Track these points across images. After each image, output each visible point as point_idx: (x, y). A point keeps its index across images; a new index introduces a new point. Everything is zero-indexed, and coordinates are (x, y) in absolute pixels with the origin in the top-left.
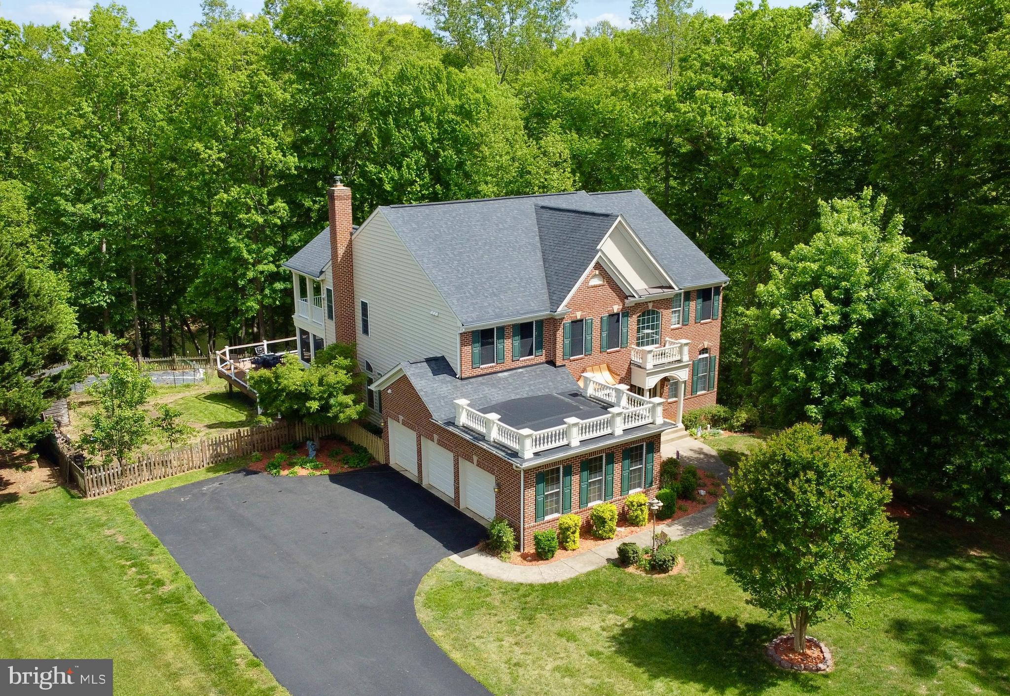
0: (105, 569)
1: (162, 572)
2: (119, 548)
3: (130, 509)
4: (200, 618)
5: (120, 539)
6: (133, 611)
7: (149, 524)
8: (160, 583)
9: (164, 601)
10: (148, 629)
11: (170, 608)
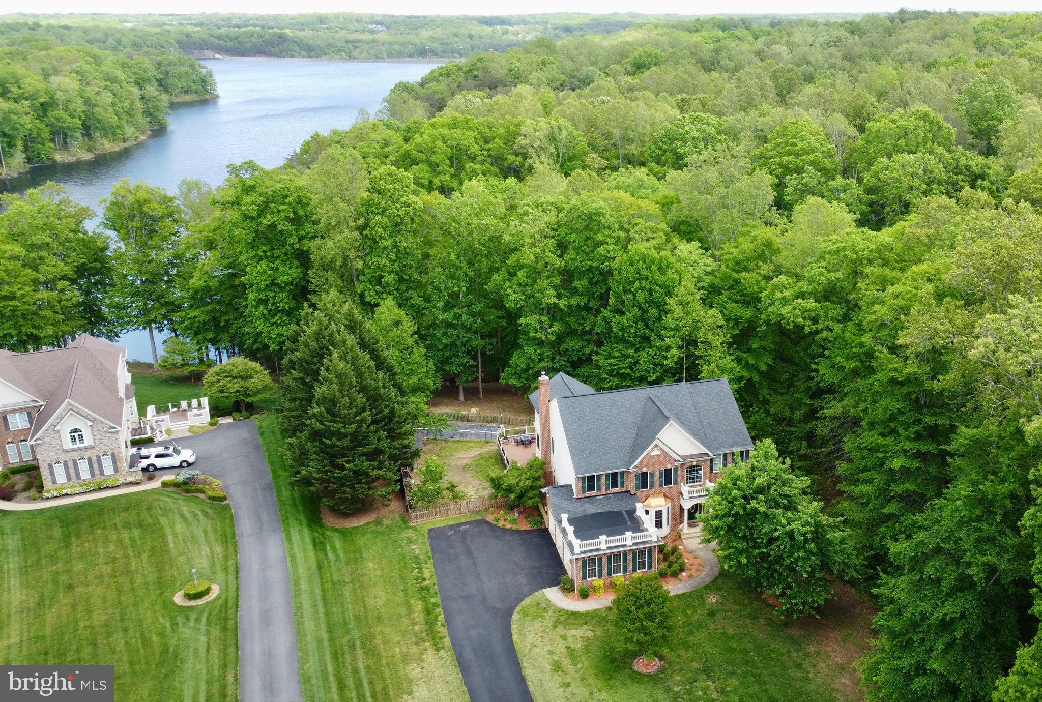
0: (406, 568)
1: (427, 574)
2: (415, 557)
3: (426, 535)
4: (433, 600)
5: (417, 552)
6: (410, 592)
7: (431, 546)
8: (424, 580)
9: (422, 589)
10: (412, 601)
11: (424, 593)
